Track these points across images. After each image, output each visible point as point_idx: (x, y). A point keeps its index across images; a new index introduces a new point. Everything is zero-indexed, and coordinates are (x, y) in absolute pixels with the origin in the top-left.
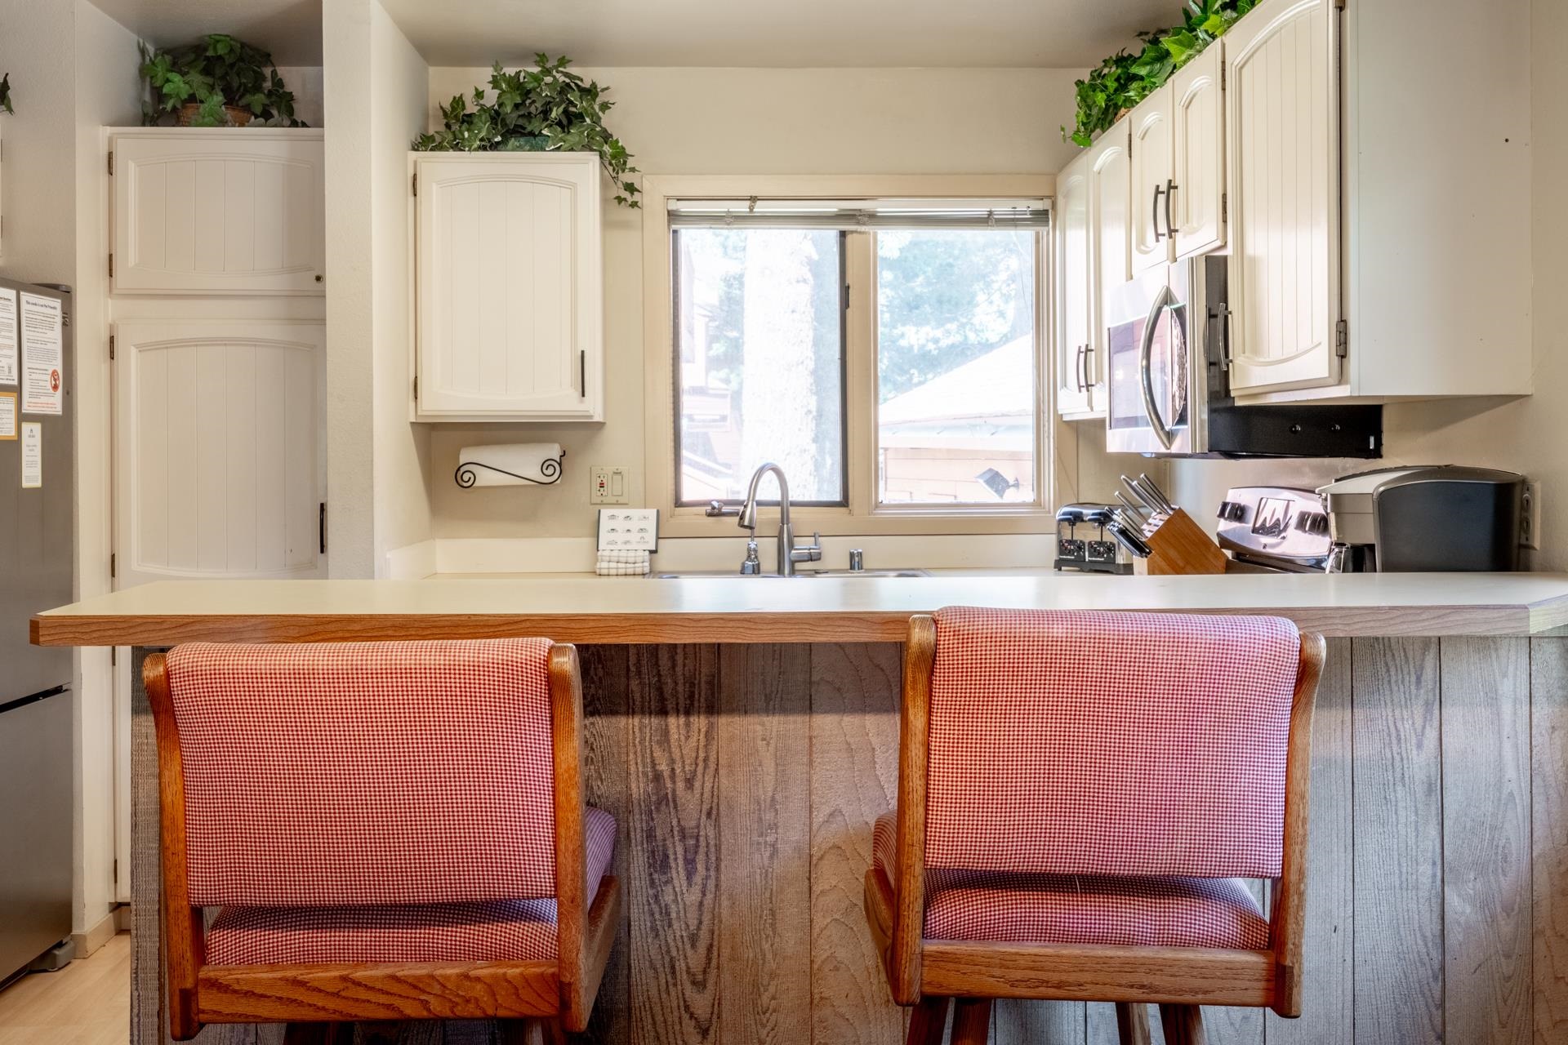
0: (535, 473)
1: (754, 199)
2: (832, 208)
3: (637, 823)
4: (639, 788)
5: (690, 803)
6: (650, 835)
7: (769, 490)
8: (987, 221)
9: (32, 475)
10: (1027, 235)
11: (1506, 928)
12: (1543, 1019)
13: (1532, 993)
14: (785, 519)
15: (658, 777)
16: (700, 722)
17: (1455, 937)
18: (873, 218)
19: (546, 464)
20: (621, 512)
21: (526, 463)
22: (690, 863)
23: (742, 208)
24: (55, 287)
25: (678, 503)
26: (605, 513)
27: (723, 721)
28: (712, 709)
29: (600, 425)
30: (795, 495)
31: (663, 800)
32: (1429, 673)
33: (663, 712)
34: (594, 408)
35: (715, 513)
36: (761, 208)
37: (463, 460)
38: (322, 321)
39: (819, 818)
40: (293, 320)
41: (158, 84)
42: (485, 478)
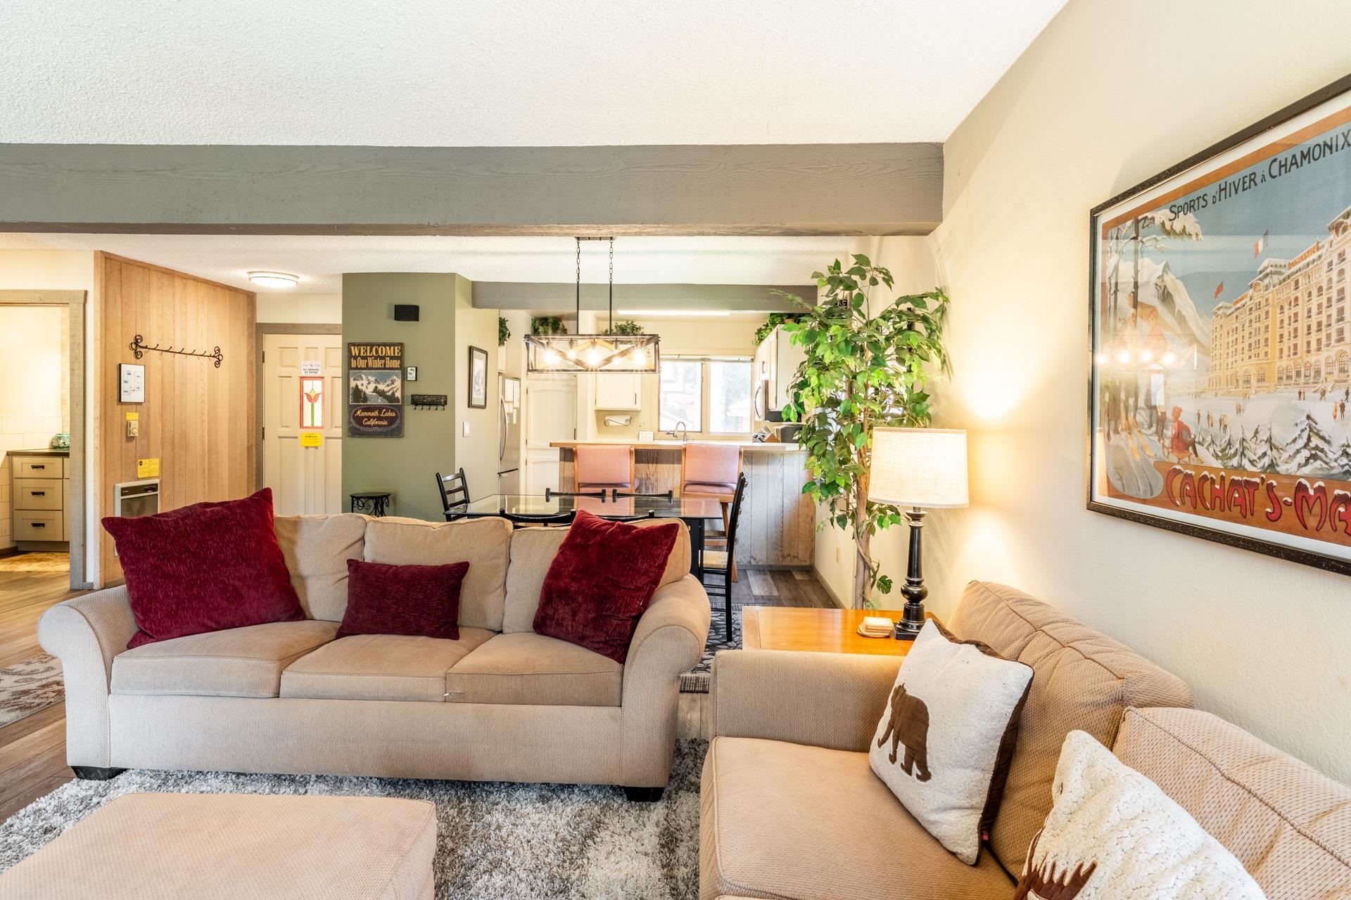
0: (624, 422)
1: (679, 355)
2: (700, 357)
3: (644, 482)
4: (644, 476)
5: (653, 479)
6: (646, 484)
7: (681, 428)
8: (738, 361)
9: (515, 422)
10: (750, 364)
11: (794, 504)
12: (801, 521)
13: (798, 516)
14: (685, 435)
15: (647, 474)
16: (654, 465)
17: (785, 506)
18: (709, 360)
19: (627, 420)
20: (645, 433)
21: (621, 420)
22: (652, 489)
23: (677, 357)
24: (517, 378)
25: (659, 431)
26: (641, 433)
27: (659, 465)
28: (657, 463)
29: (640, 411)
30: (687, 430)
31: (648, 478)
32: (781, 460)
33: (648, 463)
34: (638, 407)
35: (668, 433)
36: (680, 357)
37: (607, 418)
38: (577, 386)
39: (675, 482)
40: (569, 386)
41: (536, 328)
42: (611, 424)
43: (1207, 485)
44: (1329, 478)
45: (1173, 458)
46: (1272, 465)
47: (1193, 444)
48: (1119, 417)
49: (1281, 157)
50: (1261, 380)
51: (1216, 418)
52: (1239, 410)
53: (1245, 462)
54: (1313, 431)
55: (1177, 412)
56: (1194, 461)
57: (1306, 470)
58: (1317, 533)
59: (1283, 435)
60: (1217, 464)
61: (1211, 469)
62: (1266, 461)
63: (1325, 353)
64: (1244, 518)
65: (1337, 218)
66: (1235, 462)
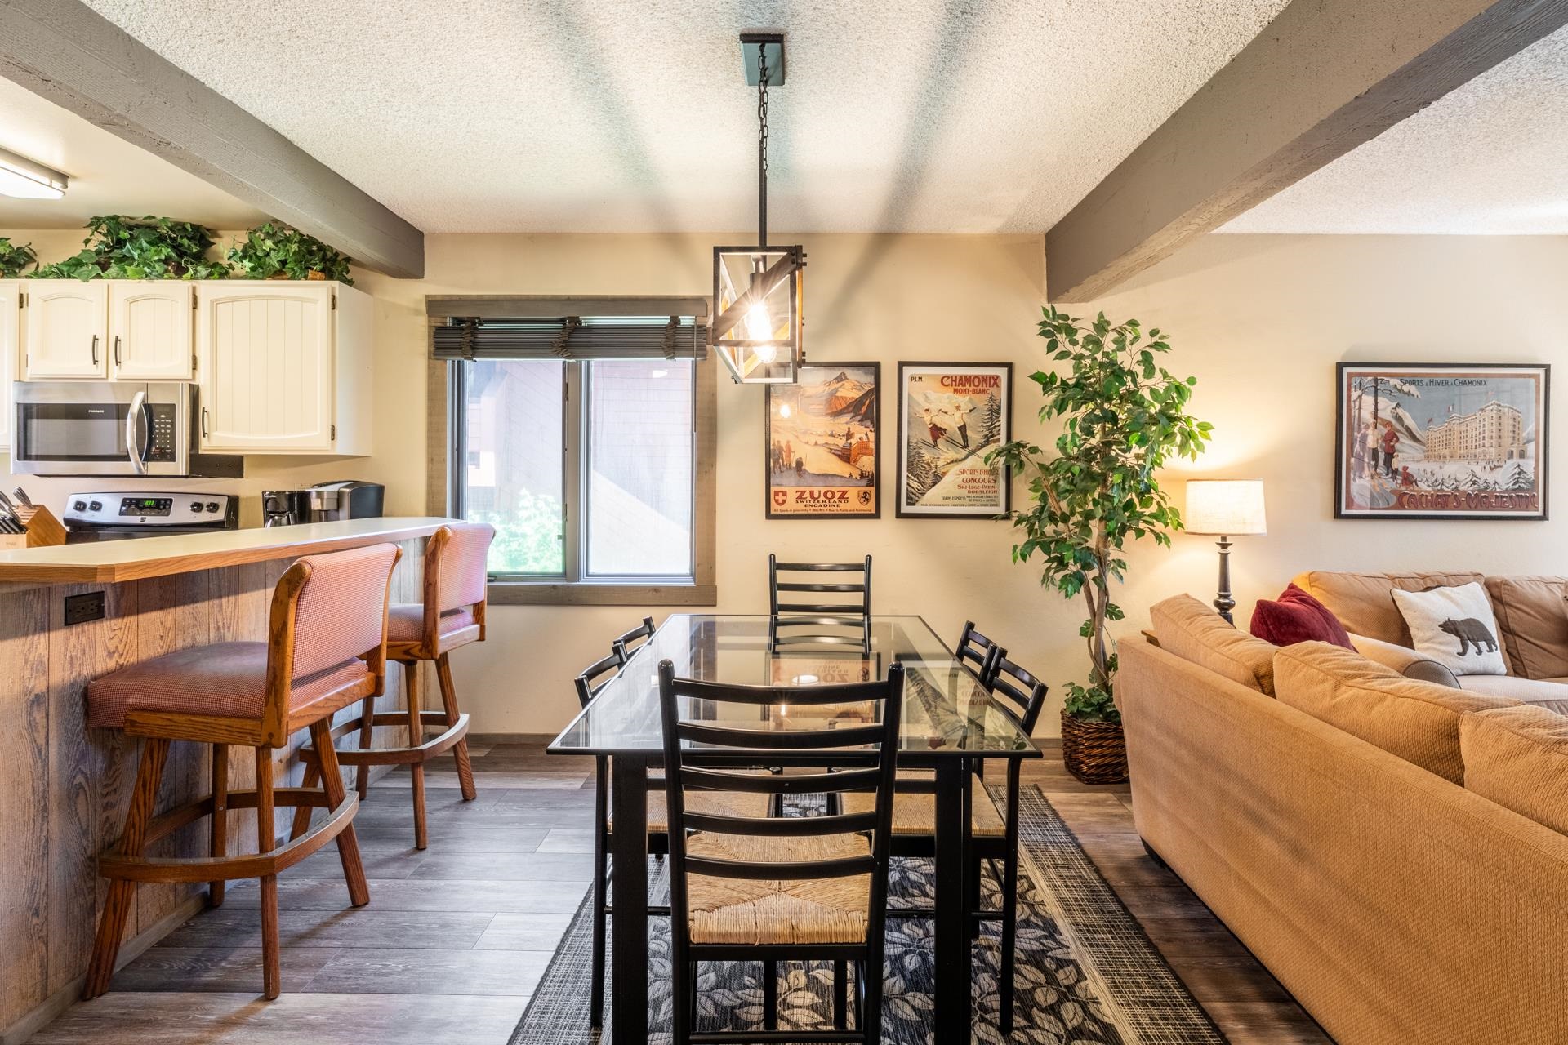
16: (232, 598)
43: (1424, 499)
44: (1479, 490)
45: (1403, 488)
46: (1456, 488)
47: (1415, 482)
48: (1363, 468)
49: (1461, 379)
50: (1451, 457)
51: (1429, 471)
52: (1441, 468)
53: (1444, 487)
54: (1474, 475)
55: (1405, 468)
56: (1416, 488)
57: (1471, 488)
58: (1476, 508)
59: (1460, 477)
60: (1430, 489)
61: (1426, 491)
62: (1454, 486)
63: (1478, 450)
64: (1443, 508)
65: (1483, 407)
66: (1439, 487)
